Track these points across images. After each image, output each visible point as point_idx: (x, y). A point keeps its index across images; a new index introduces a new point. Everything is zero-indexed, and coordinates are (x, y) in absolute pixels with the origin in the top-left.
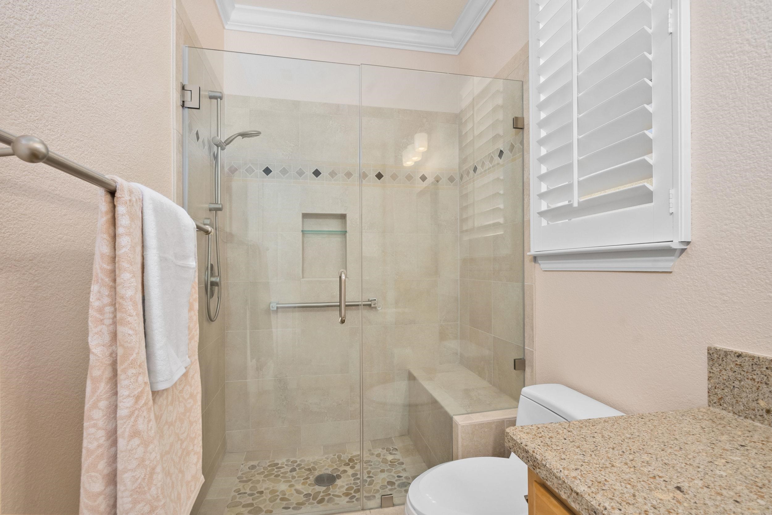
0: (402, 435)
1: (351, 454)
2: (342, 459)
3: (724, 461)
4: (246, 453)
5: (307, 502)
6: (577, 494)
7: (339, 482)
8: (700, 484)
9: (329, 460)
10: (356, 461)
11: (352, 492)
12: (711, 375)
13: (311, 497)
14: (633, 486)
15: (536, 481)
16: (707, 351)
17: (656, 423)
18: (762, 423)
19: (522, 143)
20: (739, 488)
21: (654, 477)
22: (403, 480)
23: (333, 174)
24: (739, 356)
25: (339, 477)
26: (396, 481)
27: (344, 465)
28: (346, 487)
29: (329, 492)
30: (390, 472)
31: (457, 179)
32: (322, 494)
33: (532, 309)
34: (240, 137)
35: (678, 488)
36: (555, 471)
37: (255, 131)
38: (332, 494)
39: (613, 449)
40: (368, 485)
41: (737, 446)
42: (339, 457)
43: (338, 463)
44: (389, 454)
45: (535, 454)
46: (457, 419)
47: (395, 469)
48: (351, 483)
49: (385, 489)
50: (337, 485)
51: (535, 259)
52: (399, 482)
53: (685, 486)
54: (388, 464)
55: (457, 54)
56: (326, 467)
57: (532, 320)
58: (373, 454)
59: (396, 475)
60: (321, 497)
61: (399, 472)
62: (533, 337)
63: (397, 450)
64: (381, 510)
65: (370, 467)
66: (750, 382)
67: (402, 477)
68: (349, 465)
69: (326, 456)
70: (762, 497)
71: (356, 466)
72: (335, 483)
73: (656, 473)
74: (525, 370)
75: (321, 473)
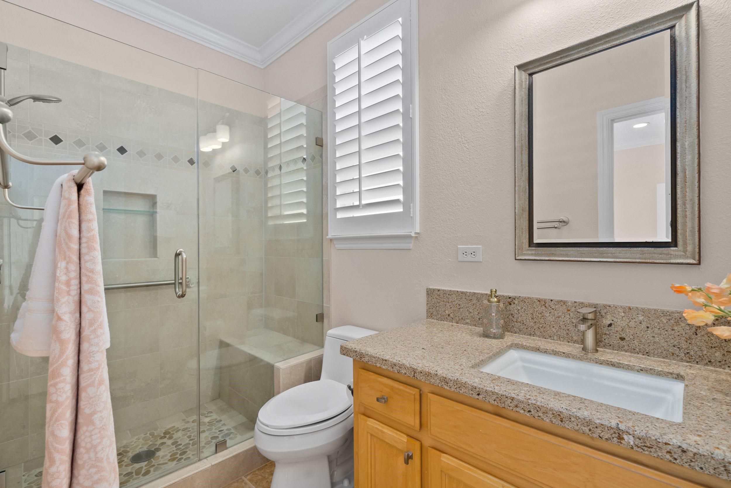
0: (213, 400)
1: (165, 428)
2: (156, 434)
3: (436, 337)
4: (23, 464)
5: (130, 479)
6: (386, 360)
7: (160, 454)
8: (430, 346)
9: (141, 440)
10: (172, 432)
11: (178, 456)
12: (428, 302)
13: (134, 474)
14: (407, 352)
15: (359, 368)
16: (426, 290)
17: (408, 329)
18: (447, 322)
19: (321, 156)
20: (442, 344)
21: (414, 347)
22: (225, 432)
23: (141, 154)
24: (439, 290)
25: (158, 450)
26: (219, 434)
27: (160, 439)
28: (170, 454)
29: (152, 464)
30: (211, 430)
31: (263, 173)
32: (144, 468)
33: (329, 277)
34: (32, 100)
35: (423, 349)
36: (374, 355)
37: (55, 98)
38: (156, 464)
39: (395, 341)
40: (192, 446)
41: (440, 331)
42: (152, 434)
43: (152, 439)
44: (205, 418)
45: (361, 351)
46: (277, 365)
47: (215, 427)
48: (174, 451)
49: (210, 443)
50: (159, 456)
51: (331, 240)
52: (222, 434)
53: (425, 347)
54: (206, 425)
55: (262, 67)
56: (140, 446)
57: (329, 285)
58: (188, 422)
59: (217, 431)
60: (145, 470)
61: (220, 427)
62: (330, 296)
63: (211, 412)
64: (216, 455)
65: (189, 433)
66: (442, 303)
67: (223, 430)
68: (166, 437)
69: (136, 437)
70: (450, 345)
71: (173, 436)
72: (156, 456)
73: (414, 346)
74: (323, 321)
75: (136, 453)
